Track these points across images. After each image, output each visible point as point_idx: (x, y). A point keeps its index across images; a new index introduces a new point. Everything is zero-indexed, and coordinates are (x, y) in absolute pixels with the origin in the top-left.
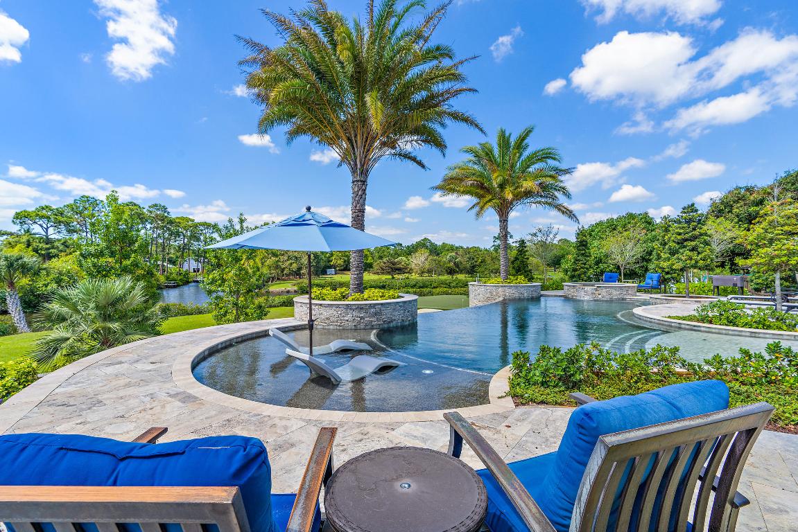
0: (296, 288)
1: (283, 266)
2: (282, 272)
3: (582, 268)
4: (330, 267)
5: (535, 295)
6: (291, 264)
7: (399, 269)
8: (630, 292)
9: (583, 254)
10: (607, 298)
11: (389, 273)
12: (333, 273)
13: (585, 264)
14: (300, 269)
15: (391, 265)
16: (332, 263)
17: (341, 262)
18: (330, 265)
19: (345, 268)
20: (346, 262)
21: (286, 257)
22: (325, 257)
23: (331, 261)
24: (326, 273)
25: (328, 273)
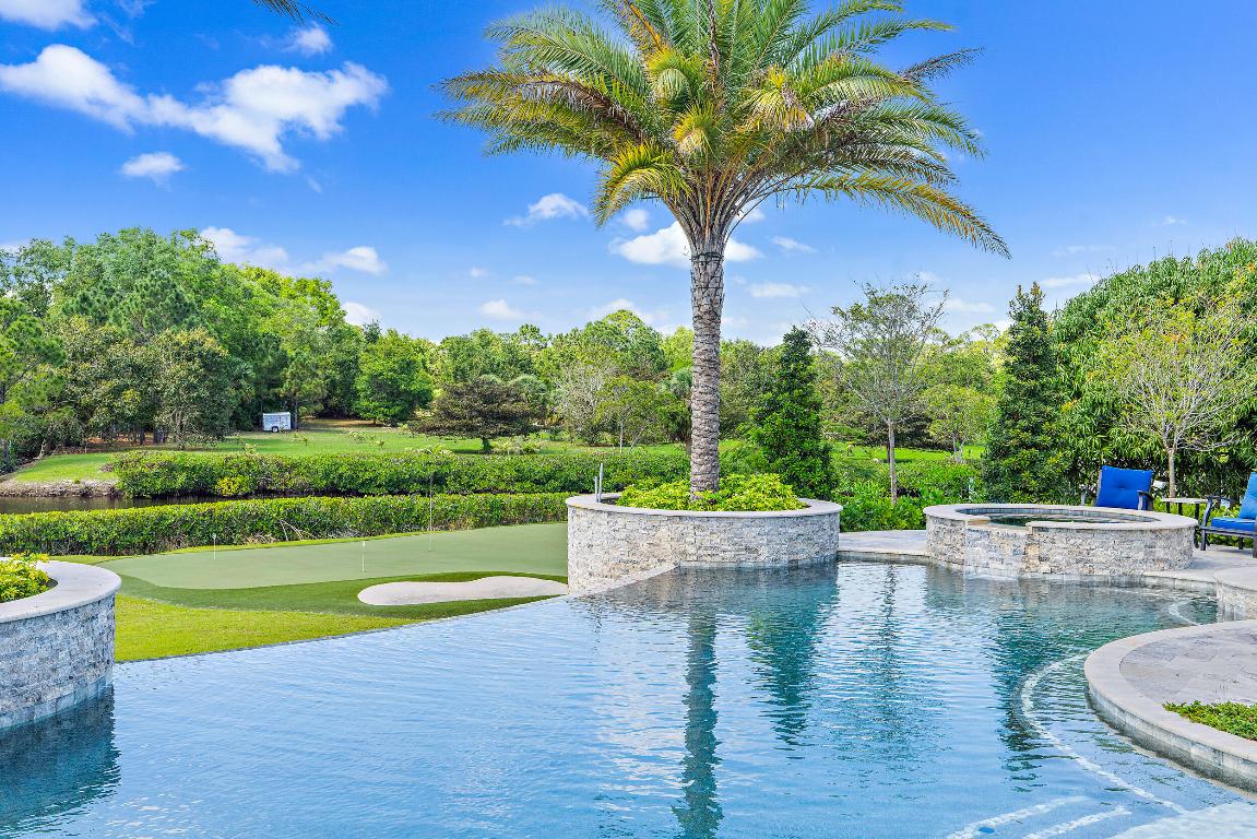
0: (114, 480)
1: (85, 399)
2: (84, 419)
3: (1023, 445)
4: (275, 405)
5: (805, 553)
6: (117, 392)
7: (508, 418)
8: (1160, 553)
9: (1032, 393)
10: (1074, 575)
11: (471, 430)
12: (286, 424)
13: (1035, 430)
14: (152, 406)
15: (479, 405)
16: (282, 391)
17: (314, 386)
18: (276, 395)
19: (336, 407)
20: (333, 384)
21: (98, 366)
22: (257, 370)
23: (278, 383)
24: (258, 425)
25: (268, 427)
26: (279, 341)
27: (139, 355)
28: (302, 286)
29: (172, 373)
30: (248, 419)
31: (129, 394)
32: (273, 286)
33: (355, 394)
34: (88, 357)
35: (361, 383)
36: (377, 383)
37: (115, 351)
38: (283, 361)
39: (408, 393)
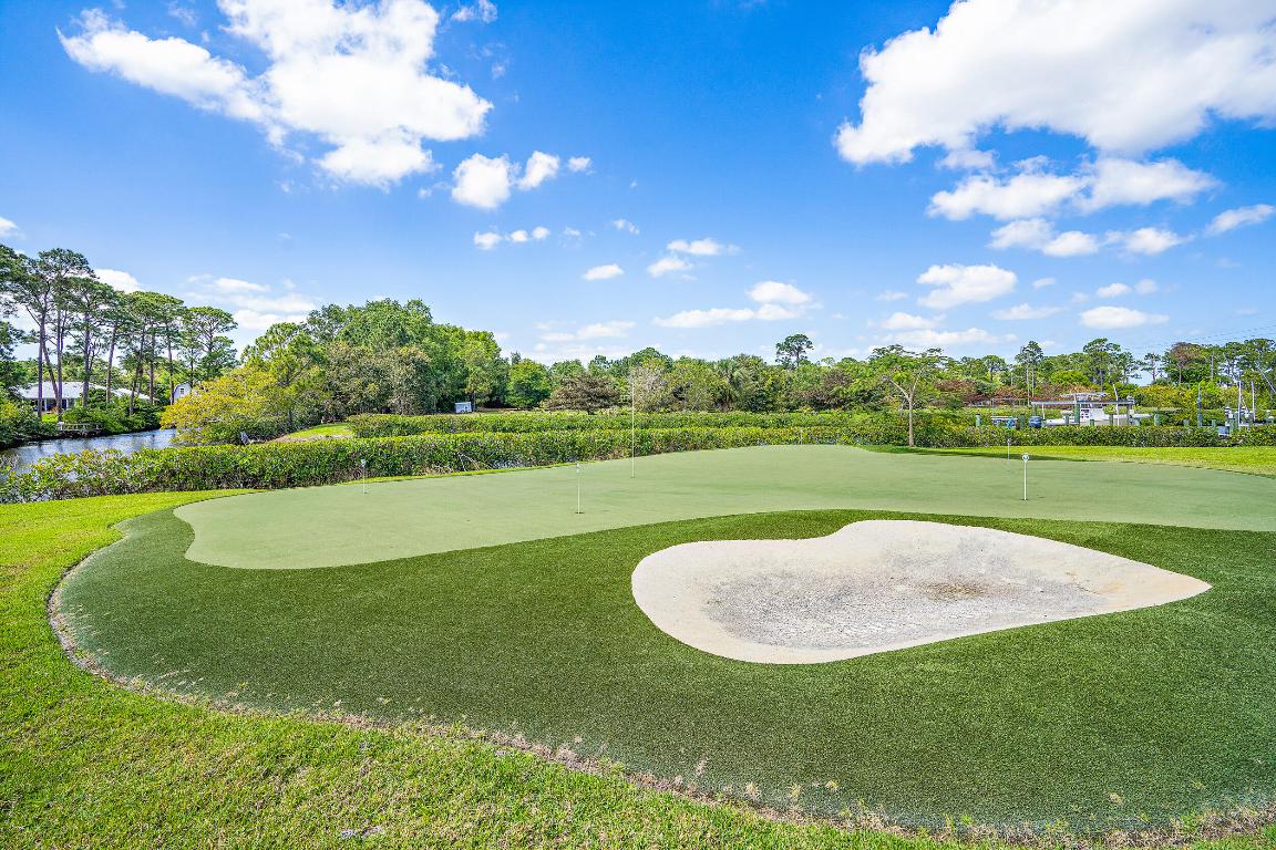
4: (462, 398)
6: (365, 385)
11: (583, 405)
12: (469, 409)
14: (386, 393)
15: (588, 389)
16: (466, 391)
17: (484, 388)
18: (463, 393)
19: (495, 402)
20: (495, 388)
21: (352, 370)
22: (452, 378)
23: (464, 386)
24: (452, 410)
25: (458, 411)
26: (464, 362)
27: (379, 363)
28: (476, 336)
29: (397, 374)
30: (446, 405)
31: (371, 386)
32: (462, 336)
33: (507, 393)
34: (347, 364)
35: (510, 387)
36: (520, 385)
37: (363, 362)
38: (467, 373)
39: (536, 391)
